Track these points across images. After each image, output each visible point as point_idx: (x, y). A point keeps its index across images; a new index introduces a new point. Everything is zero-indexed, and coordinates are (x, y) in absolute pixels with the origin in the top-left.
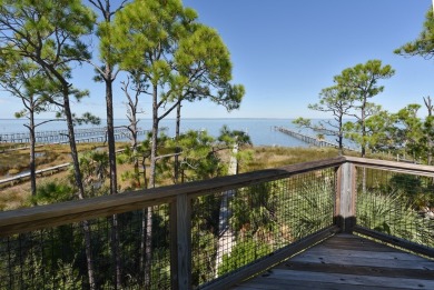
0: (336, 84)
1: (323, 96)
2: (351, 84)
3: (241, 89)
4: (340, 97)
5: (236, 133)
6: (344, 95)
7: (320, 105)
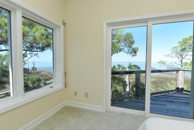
0: (180, 45)
1: (172, 51)
2: (187, 45)
3: (137, 49)
4: (181, 51)
5: (134, 66)
6: (183, 50)
7: (171, 55)
